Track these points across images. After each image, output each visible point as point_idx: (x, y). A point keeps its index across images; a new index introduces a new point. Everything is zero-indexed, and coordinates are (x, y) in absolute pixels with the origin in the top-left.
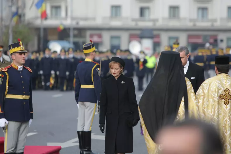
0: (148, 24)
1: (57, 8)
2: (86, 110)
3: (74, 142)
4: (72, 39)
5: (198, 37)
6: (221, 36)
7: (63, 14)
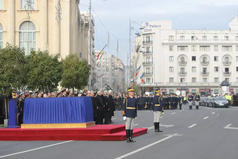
0: (185, 85)
1: (149, 79)
2: (157, 114)
3: (153, 127)
4: (154, 91)
5: (203, 89)
6: (212, 89)
7: (151, 82)
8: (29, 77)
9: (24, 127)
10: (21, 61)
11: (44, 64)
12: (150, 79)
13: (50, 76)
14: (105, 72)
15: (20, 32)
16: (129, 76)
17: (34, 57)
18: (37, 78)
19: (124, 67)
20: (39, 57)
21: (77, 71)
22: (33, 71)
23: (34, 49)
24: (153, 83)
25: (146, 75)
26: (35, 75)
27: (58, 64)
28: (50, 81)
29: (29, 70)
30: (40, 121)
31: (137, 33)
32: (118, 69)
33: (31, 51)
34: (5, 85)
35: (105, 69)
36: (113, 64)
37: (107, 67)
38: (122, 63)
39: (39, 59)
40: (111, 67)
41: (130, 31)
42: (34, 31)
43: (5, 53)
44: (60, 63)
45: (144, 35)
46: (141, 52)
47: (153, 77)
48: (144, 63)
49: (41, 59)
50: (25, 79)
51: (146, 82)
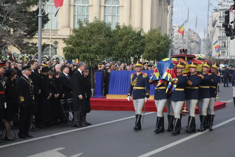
3: (231, 101)
4: (229, 64)
7: (226, 55)
8: (114, 49)
9: (109, 97)
10: (108, 35)
11: (128, 37)
12: (225, 52)
13: (133, 49)
14: (182, 45)
15: (105, 6)
16: (205, 49)
17: (119, 31)
18: (121, 51)
19: (200, 40)
20: (124, 31)
21: (159, 45)
22: (117, 44)
23: (119, 23)
24: (228, 57)
25: (221, 48)
26: (119, 48)
27: (141, 39)
28: (133, 54)
29: (114, 44)
30: (125, 93)
31: (215, 8)
32: (194, 42)
33: (116, 25)
34: (92, 57)
35: (183, 41)
36: (189, 37)
37: (184, 40)
38: (198, 37)
39: (124, 33)
40: (188, 40)
41: (209, 7)
42: (118, 6)
43: (92, 27)
44: (143, 37)
45: (221, 10)
46: (218, 26)
47: (228, 50)
48: (219, 37)
49: (125, 33)
50: (110, 51)
51: (221, 55)
